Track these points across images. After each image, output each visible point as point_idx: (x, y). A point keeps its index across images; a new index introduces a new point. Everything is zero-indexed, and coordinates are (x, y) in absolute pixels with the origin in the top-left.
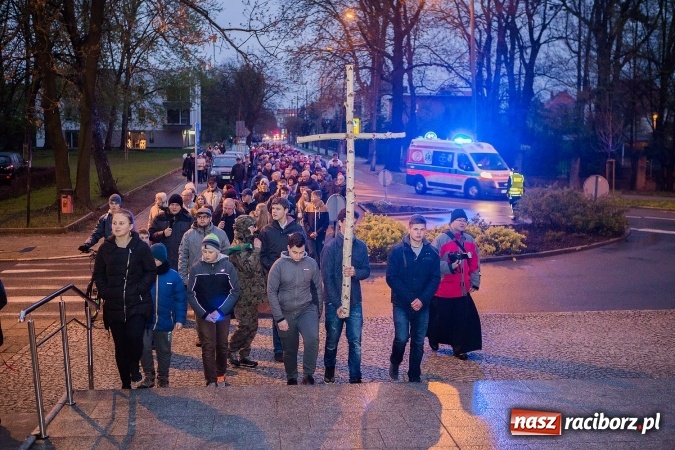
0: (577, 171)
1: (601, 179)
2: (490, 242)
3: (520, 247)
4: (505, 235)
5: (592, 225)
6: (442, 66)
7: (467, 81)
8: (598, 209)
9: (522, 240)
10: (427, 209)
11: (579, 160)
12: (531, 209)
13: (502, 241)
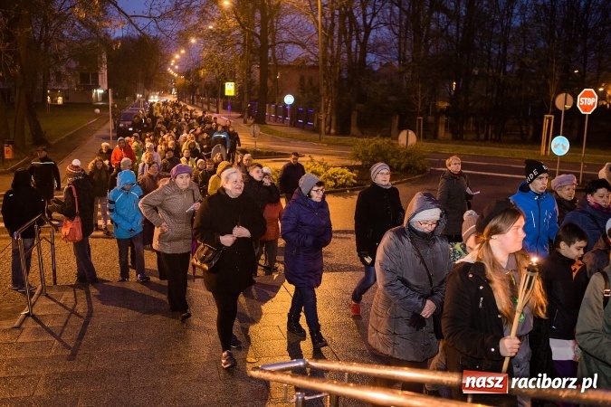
0: (397, 125)
1: (411, 133)
2: (331, 179)
3: (352, 183)
4: (342, 174)
5: (403, 167)
6: (297, 44)
7: (316, 56)
8: (408, 155)
9: (354, 178)
10: (286, 154)
11: (398, 117)
12: (361, 154)
13: (339, 178)
